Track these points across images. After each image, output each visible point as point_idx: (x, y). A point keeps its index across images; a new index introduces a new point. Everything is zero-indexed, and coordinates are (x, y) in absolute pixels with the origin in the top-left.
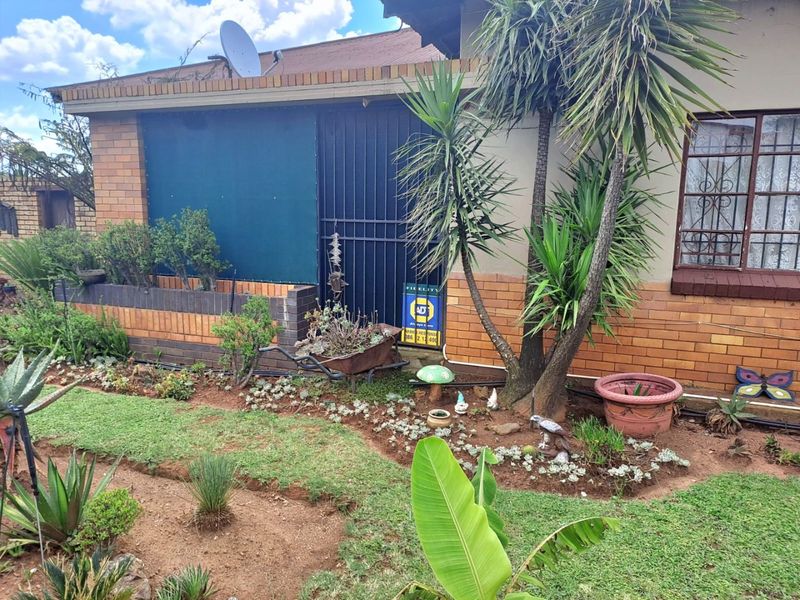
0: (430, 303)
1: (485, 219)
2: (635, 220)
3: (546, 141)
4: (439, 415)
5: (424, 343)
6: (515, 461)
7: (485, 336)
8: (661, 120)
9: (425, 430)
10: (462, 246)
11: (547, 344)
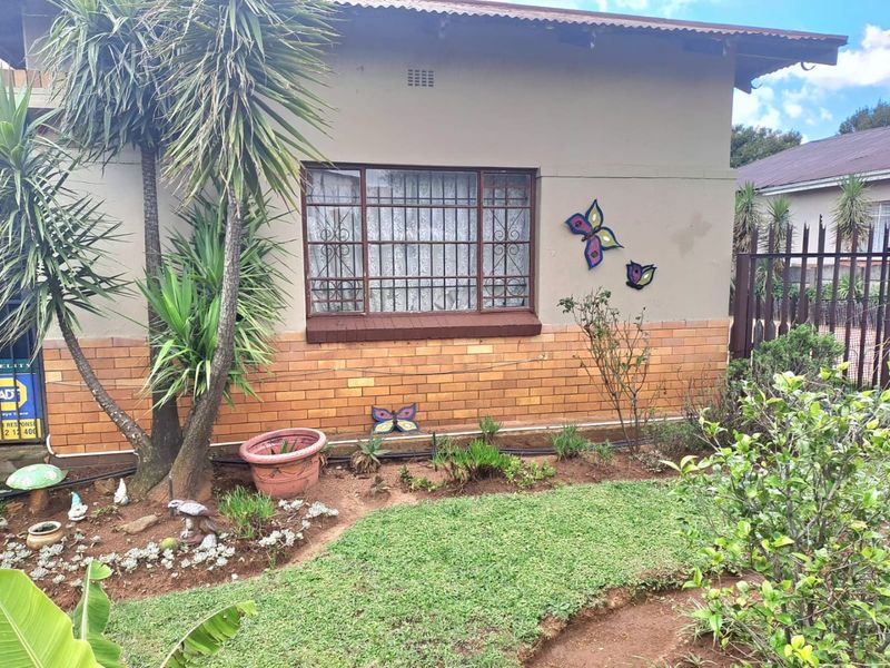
0: (19, 384)
1: (85, 271)
2: (262, 269)
3: (153, 179)
4: (44, 529)
5: (17, 437)
6: (152, 562)
7: (103, 416)
8: (270, 166)
9: (25, 554)
10: (56, 306)
11: (182, 413)
